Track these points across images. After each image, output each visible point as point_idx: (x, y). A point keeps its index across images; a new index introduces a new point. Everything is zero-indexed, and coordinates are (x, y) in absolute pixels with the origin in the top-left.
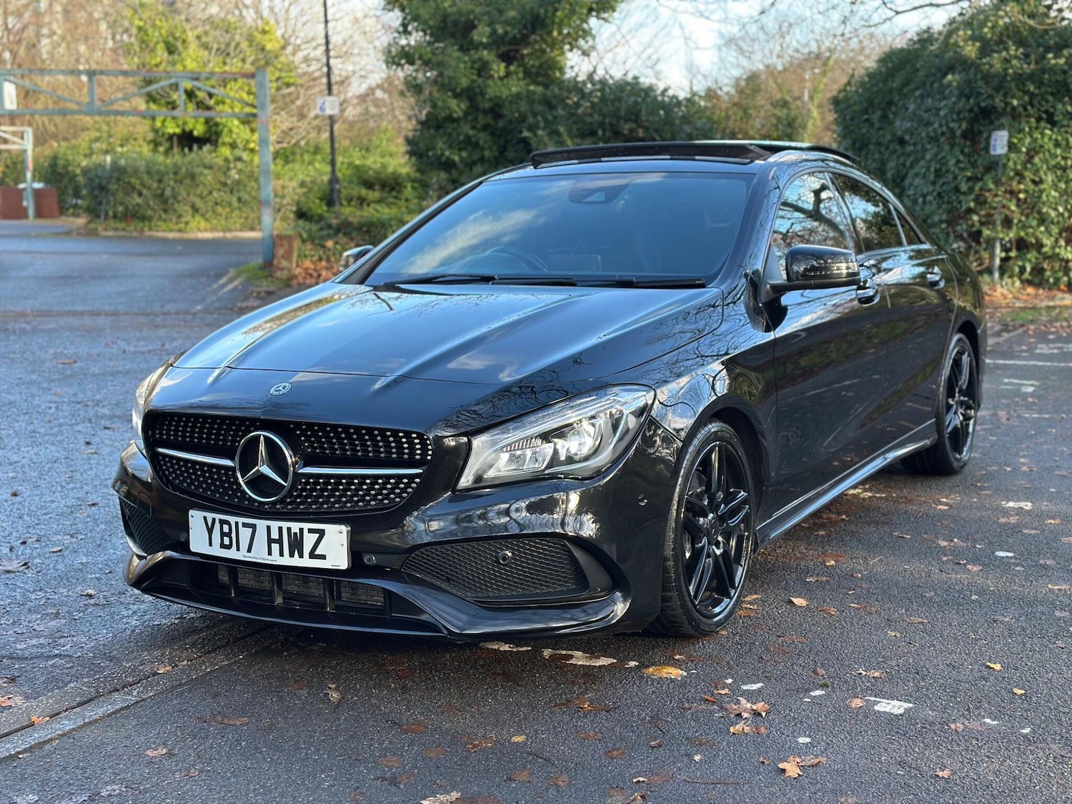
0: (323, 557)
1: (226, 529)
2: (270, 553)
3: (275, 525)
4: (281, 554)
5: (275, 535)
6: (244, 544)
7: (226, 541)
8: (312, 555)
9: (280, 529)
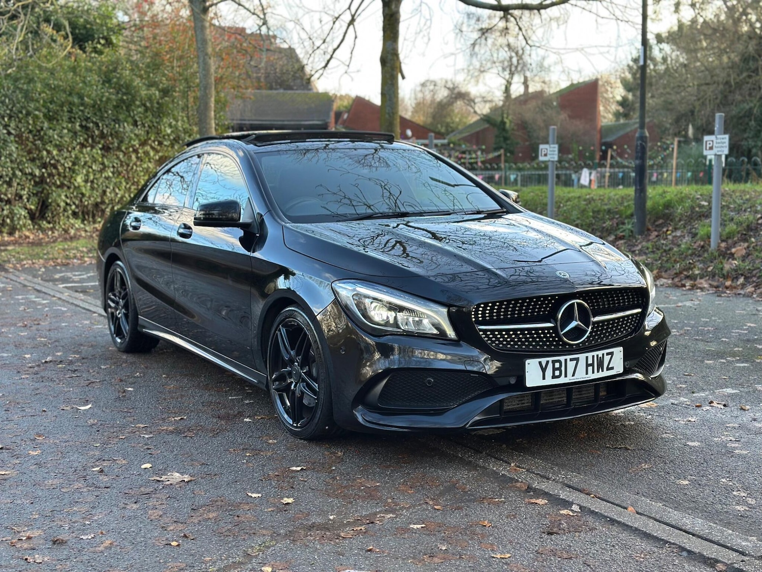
0: (612, 368)
1: (557, 365)
2: (587, 373)
3: (590, 355)
4: (593, 372)
5: (590, 362)
6: (570, 371)
7: (557, 373)
8: (608, 369)
9: (593, 356)
